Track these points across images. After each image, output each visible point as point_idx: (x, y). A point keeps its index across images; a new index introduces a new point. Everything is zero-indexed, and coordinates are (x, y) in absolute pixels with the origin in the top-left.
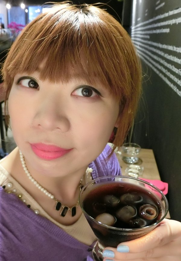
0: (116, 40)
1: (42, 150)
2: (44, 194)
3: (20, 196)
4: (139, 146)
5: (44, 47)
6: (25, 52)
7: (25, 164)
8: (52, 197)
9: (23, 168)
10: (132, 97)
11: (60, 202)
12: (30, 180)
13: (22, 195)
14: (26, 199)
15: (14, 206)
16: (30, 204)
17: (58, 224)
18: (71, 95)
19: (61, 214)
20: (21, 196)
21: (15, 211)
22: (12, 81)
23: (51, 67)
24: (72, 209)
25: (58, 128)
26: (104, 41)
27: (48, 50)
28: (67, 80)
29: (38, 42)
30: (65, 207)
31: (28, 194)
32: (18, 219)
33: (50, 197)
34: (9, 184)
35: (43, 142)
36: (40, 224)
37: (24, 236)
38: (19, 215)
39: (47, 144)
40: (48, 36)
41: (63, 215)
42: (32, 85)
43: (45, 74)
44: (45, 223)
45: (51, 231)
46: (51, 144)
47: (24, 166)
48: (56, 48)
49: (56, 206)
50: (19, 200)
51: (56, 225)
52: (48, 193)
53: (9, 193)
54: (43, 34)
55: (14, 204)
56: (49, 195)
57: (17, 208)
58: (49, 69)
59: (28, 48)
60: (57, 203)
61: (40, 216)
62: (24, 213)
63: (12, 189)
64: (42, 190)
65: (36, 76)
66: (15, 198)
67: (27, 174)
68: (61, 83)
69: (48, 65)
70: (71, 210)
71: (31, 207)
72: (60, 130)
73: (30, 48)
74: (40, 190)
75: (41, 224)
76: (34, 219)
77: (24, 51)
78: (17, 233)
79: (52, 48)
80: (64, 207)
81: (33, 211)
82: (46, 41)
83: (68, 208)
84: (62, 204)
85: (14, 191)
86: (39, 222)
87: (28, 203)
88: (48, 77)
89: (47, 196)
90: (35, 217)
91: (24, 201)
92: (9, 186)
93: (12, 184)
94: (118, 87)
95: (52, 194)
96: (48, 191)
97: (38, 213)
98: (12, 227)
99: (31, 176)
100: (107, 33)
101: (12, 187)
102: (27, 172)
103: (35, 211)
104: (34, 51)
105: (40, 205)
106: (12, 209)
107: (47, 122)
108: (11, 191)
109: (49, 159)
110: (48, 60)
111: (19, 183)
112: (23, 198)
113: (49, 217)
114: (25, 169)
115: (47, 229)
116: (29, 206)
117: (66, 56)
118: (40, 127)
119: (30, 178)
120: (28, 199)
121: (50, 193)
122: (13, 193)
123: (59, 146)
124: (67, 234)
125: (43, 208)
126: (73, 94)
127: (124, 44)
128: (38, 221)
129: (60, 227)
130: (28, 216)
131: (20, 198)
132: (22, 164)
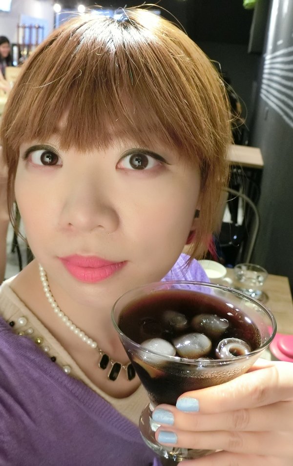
0: (179, 65)
1: (79, 266)
2: (81, 339)
3: (39, 341)
4: (264, 270)
5: (61, 94)
6: (31, 105)
7: (49, 286)
8: (94, 345)
9: (45, 293)
10: (218, 159)
11: (107, 355)
12: (57, 314)
13: (42, 339)
14: (49, 347)
15: (28, 358)
16: (55, 355)
17: (103, 394)
18: (117, 168)
19: (109, 376)
20: (41, 341)
21: (28, 367)
22: (17, 155)
23: (77, 127)
24: (127, 367)
25: (100, 226)
26: (158, 70)
27: (68, 98)
28: (105, 145)
29: (50, 86)
30: (115, 363)
31: (53, 337)
32: (33, 380)
33: (90, 346)
34: (21, 318)
35: (79, 253)
36: (71, 391)
37: (42, 412)
38: (36, 374)
39: (85, 255)
40: (65, 75)
41: (112, 378)
42: (47, 160)
43: (69, 139)
44: (80, 390)
45: (90, 407)
46: (91, 254)
47: (46, 290)
48: (81, 93)
49: (100, 361)
50: (37, 348)
51: (99, 396)
52: (87, 337)
53: (21, 334)
54: (56, 72)
55: (28, 354)
56: (89, 342)
57: (32, 361)
58: (73, 130)
59: (35, 98)
60: (102, 356)
61: (72, 377)
62: (45, 371)
63: (25, 328)
64: (77, 331)
65: (54, 143)
66: (30, 344)
67: (51, 304)
68: (95, 151)
69: (70, 123)
70: (126, 369)
71: (58, 360)
72: (103, 229)
73: (38, 98)
74: (73, 332)
75: (73, 392)
76: (62, 382)
77: (29, 104)
78: (31, 407)
79: (74, 94)
80: (113, 364)
81: (60, 368)
82: (63, 83)
83: (122, 365)
84: (109, 358)
85: (30, 331)
86: (71, 388)
87: (52, 354)
88: (73, 144)
89: (86, 343)
90: (64, 378)
91: (46, 350)
92: (21, 322)
93: (26, 320)
94: (191, 145)
95: (94, 340)
96: (86, 334)
97: (69, 371)
98: (22, 395)
99: (58, 306)
100: (163, 55)
101: (26, 325)
102: (51, 300)
103: (64, 367)
104: (45, 103)
105: (73, 358)
106: (24, 363)
107: (81, 218)
108: (24, 332)
109: (94, 281)
110: (70, 116)
111: (39, 319)
112: (43, 344)
113: (87, 381)
114: (48, 295)
115: (83, 402)
116: (54, 359)
117: (98, 105)
118: (72, 227)
119: (56, 310)
120: (53, 347)
121: (90, 337)
122: (26, 335)
123: (103, 257)
124: (118, 414)
125: (78, 364)
126: (119, 167)
127: (195, 69)
128: (69, 385)
129: (105, 400)
130: (50, 376)
131: (40, 343)
132: (43, 287)
